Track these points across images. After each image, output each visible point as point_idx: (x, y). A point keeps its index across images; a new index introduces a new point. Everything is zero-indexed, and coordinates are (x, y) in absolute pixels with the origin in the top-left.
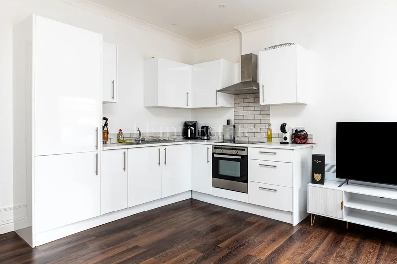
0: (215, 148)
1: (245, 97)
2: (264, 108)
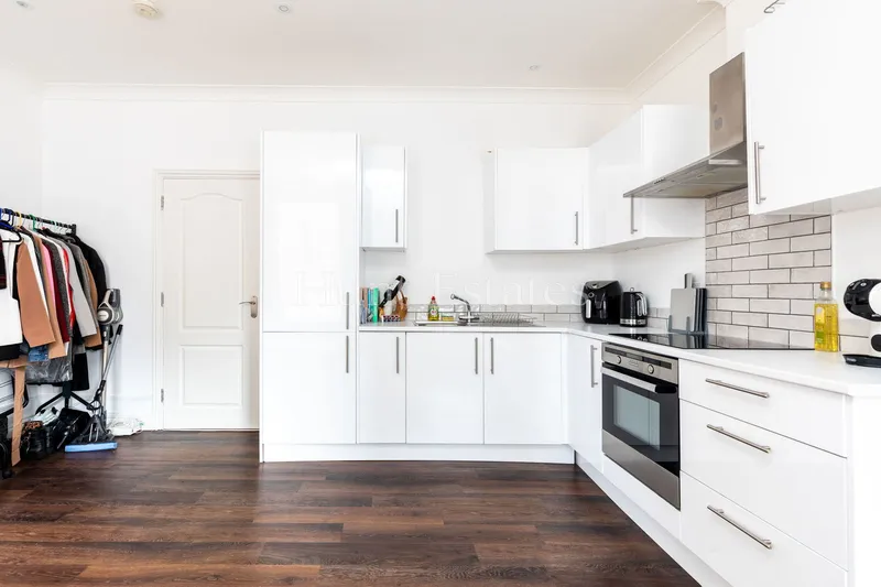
0: (607, 350)
1: (734, 200)
2: (805, 228)
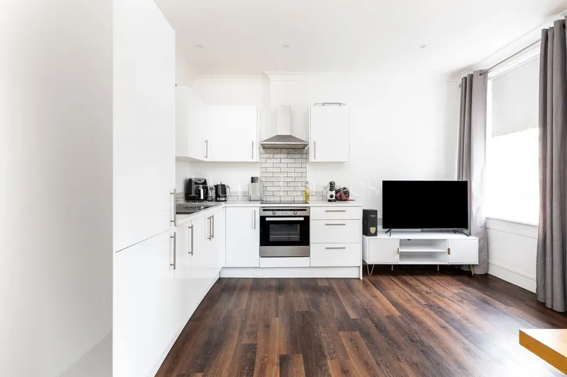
0: (264, 210)
1: (275, 152)
2: (299, 165)
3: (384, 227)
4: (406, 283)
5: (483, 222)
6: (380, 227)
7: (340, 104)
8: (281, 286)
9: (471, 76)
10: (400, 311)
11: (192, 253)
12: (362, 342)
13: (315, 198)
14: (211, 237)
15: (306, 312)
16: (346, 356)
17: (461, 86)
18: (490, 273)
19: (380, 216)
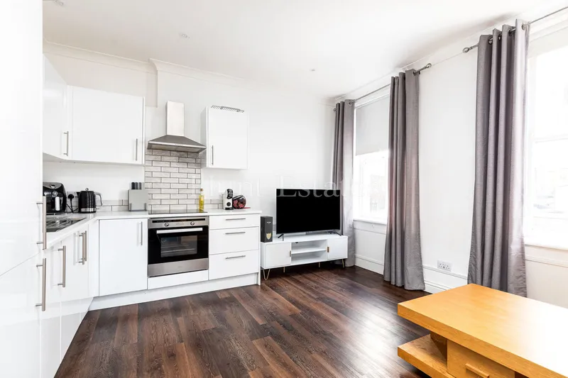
0: (154, 222)
1: (164, 154)
2: (193, 171)
3: (277, 233)
4: (298, 282)
5: (351, 224)
6: (274, 232)
7: (238, 110)
8: (176, 306)
9: (343, 103)
10: (300, 309)
11: (64, 285)
12: (276, 345)
13: (210, 206)
14: (84, 259)
15: (213, 329)
16: (266, 364)
17: (335, 110)
18: (357, 264)
19: (274, 222)
